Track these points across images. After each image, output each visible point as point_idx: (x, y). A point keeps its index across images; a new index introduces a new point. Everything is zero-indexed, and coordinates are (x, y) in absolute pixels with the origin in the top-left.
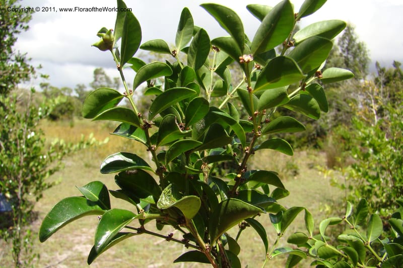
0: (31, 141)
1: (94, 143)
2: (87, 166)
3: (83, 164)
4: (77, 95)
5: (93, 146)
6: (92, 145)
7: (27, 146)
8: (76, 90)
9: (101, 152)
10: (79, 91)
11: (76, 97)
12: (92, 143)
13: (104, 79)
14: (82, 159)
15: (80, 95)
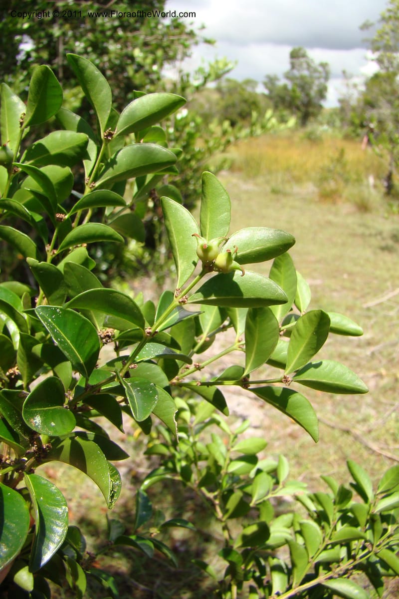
0: (182, 123)
1: (273, 126)
2: (275, 192)
3: (268, 189)
4: (266, 92)
5: (271, 131)
6: (270, 129)
7: (177, 130)
8: (265, 84)
9: (296, 173)
10: (269, 85)
11: (264, 95)
12: (269, 125)
13: (305, 66)
14: (268, 182)
15: (271, 91)
